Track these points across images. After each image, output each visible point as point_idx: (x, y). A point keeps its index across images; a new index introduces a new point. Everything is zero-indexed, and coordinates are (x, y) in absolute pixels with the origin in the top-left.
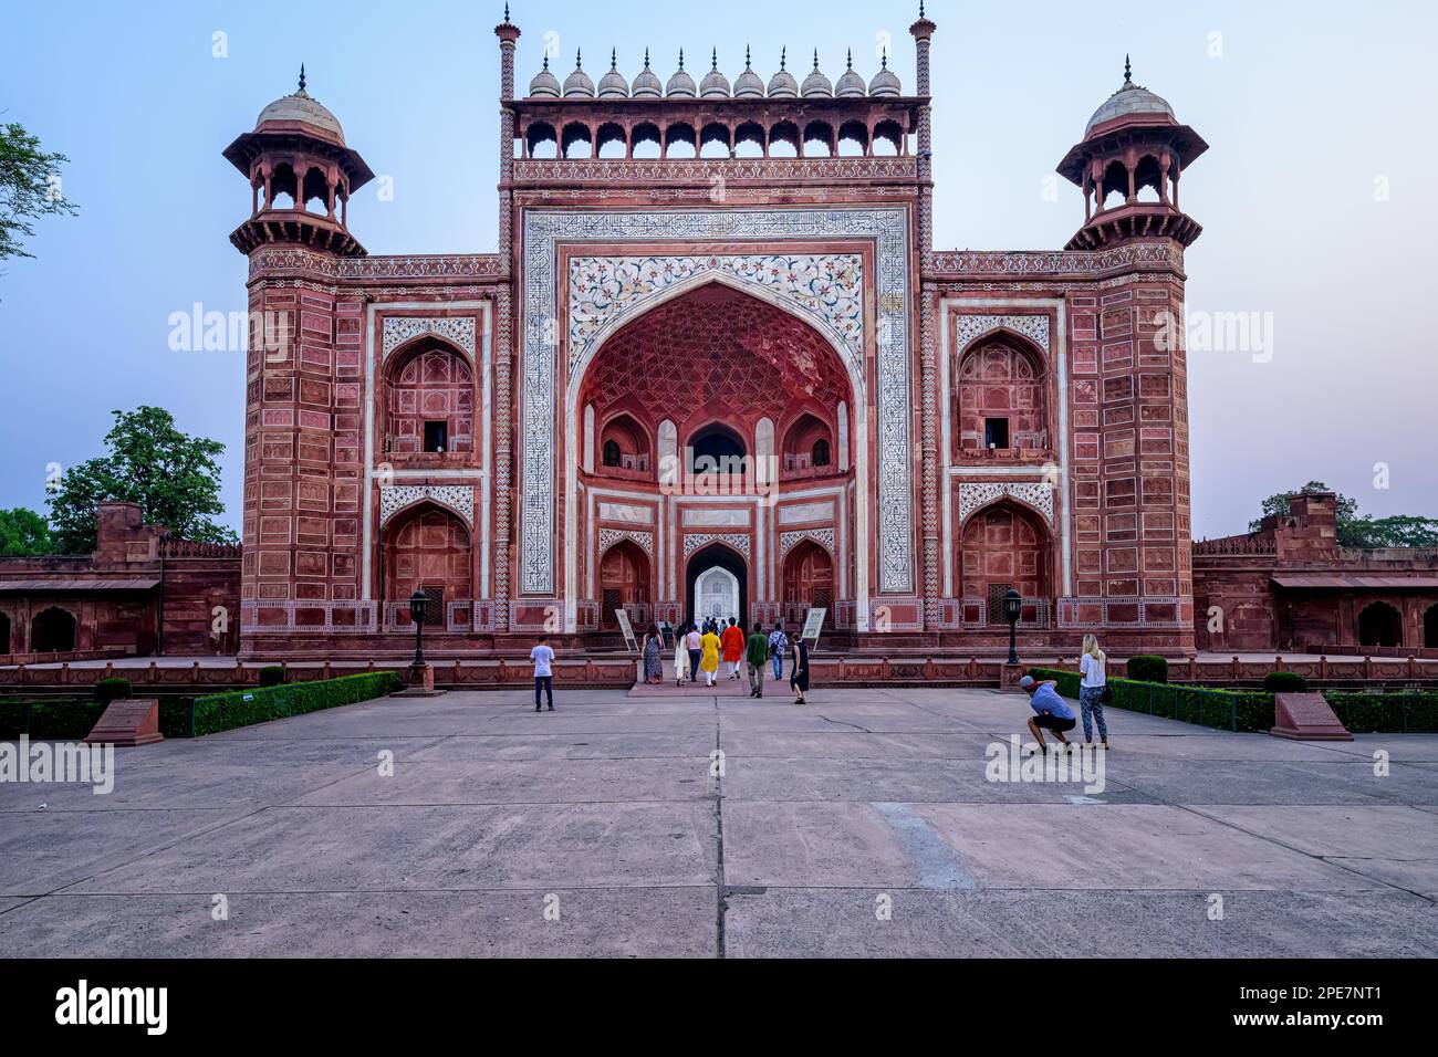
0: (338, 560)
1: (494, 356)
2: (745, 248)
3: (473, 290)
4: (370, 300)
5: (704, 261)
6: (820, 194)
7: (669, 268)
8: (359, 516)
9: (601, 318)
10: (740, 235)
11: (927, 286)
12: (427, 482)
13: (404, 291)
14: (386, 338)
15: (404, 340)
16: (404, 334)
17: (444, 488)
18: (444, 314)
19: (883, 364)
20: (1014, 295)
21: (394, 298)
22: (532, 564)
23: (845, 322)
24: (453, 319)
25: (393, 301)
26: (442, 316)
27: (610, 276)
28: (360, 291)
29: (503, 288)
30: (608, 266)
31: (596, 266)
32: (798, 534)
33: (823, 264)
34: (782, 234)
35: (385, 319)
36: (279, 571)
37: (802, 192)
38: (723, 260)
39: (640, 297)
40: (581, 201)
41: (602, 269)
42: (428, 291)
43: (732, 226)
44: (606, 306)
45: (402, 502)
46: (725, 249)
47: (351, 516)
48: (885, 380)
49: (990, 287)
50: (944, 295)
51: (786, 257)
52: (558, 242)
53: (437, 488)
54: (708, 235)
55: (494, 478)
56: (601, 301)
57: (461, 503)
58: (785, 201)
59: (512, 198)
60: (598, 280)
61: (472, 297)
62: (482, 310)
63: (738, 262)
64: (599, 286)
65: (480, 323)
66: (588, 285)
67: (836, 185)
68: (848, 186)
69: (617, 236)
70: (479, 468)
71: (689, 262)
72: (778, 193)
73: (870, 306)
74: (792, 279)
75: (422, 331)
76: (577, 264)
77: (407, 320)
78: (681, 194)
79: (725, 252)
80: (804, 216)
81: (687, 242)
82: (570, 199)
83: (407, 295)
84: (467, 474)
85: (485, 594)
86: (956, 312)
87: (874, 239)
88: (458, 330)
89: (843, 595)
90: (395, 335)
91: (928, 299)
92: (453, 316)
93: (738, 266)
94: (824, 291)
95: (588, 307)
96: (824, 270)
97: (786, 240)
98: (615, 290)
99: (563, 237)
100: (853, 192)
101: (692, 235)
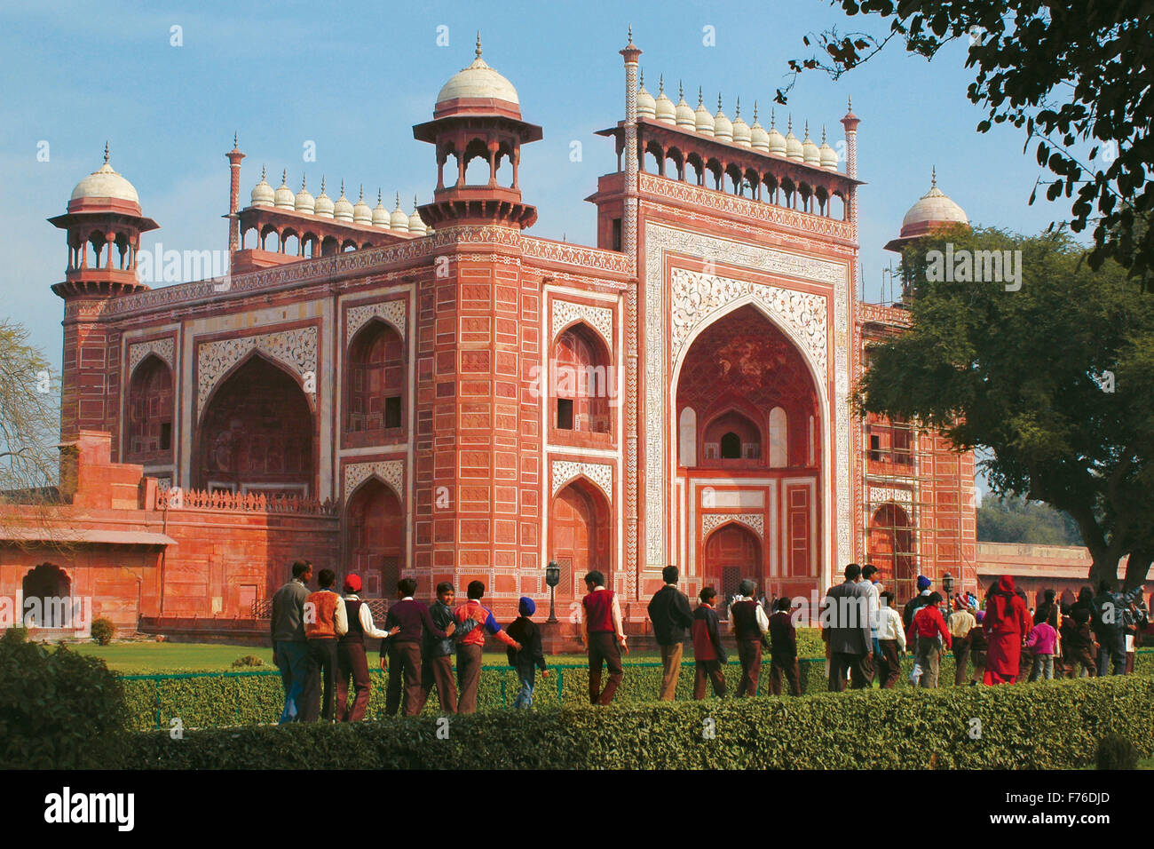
0: (525, 529)
1: (626, 348)
2: (768, 279)
3: (612, 284)
4: (546, 281)
5: (747, 285)
6: (807, 243)
7: (727, 288)
8: (539, 487)
9: (689, 325)
10: (767, 269)
11: (857, 328)
12: (581, 459)
13: (567, 277)
14: (554, 319)
15: (567, 323)
16: (567, 317)
17: (593, 466)
18: (591, 303)
19: (837, 387)
21: (561, 283)
22: (652, 540)
23: (818, 350)
24: (598, 309)
25: (561, 285)
26: (590, 306)
27: (695, 289)
28: (538, 272)
29: (633, 287)
30: (694, 280)
31: (686, 277)
32: (723, 517)
33: (807, 301)
34: (788, 272)
35: (554, 301)
36: (509, 540)
37: (797, 240)
38: (757, 287)
39: (712, 309)
40: (680, 219)
41: (690, 282)
42: (585, 280)
43: (760, 260)
44: (691, 315)
45: (566, 476)
46: (759, 278)
47: (533, 487)
48: (838, 400)
51: (789, 291)
52: (667, 252)
53: (588, 465)
54: (748, 264)
55: (626, 460)
56: (690, 310)
57: (605, 481)
58: (787, 246)
59: (638, 205)
60: (688, 290)
61: (612, 291)
62: (617, 304)
63: (765, 291)
64: (688, 296)
65: (615, 315)
66: (683, 294)
67: (815, 239)
68: (821, 240)
69: (699, 253)
70: (616, 449)
71: (739, 285)
72: (786, 237)
73: (831, 340)
74: (792, 310)
75: (578, 317)
76: (676, 274)
77: (568, 304)
78: (735, 226)
79: (759, 281)
80: (798, 259)
81: (738, 267)
82: (673, 215)
83: (570, 281)
84: (608, 454)
85: (620, 567)
87: (832, 286)
88: (600, 319)
89: (814, 572)
90: (560, 317)
91: (857, 339)
92: (599, 306)
93: (764, 294)
94: (808, 324)
95: (682, 313)
96: (808, 306)
97: (790, 277)
98: (697, 301)
99: (668, 248)
100: (823, 246)
101: (741, 262)
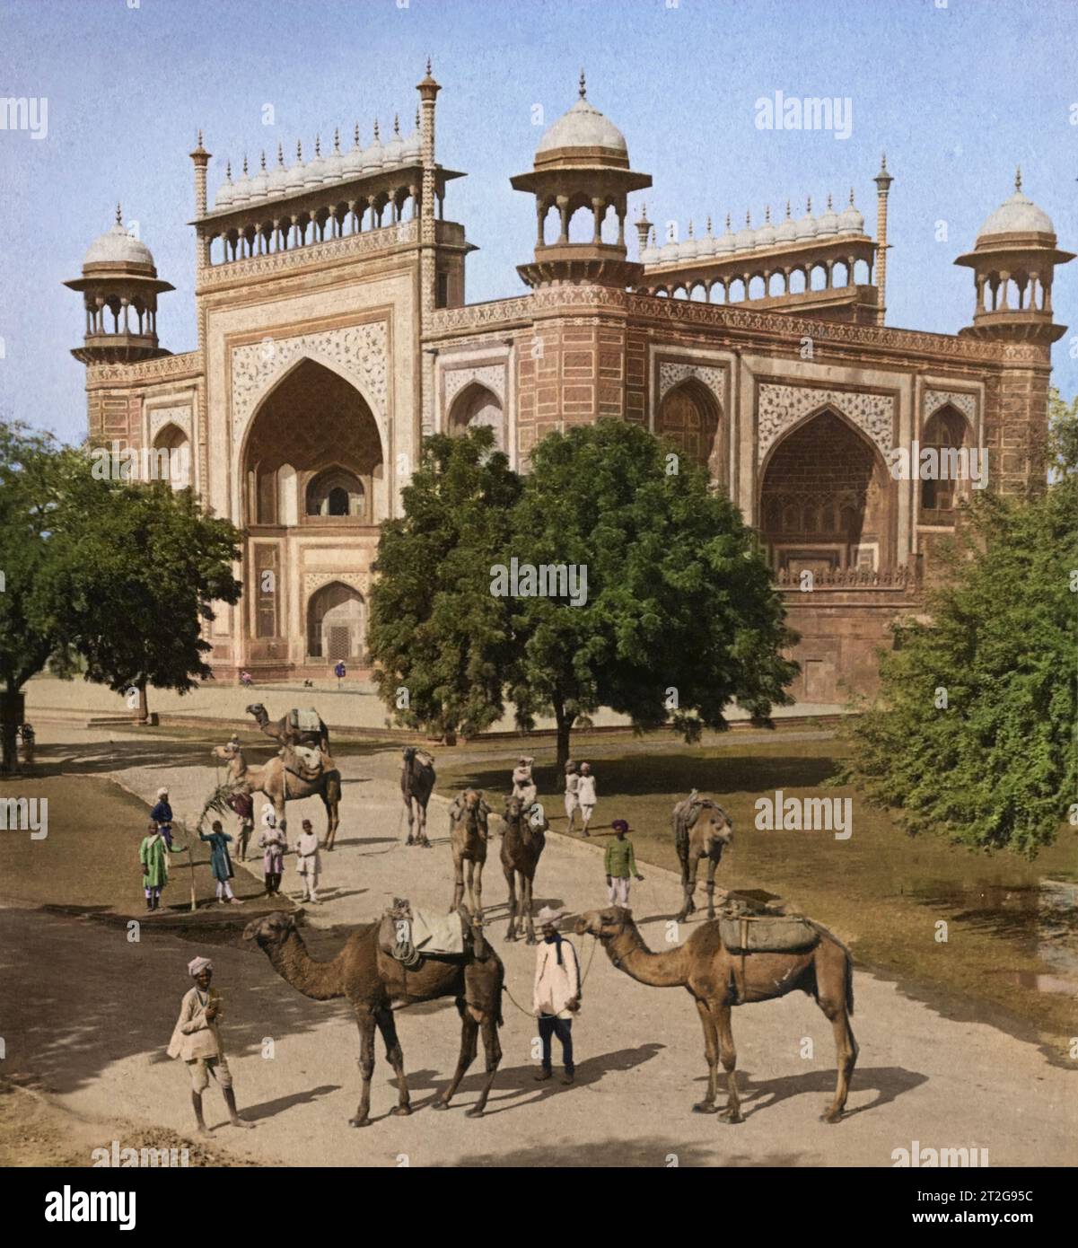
1: (199, 437)
2: (320, 325)
3: (188, 382)
4: (144, 396)
5: (298, 340)
6: (361, 267)
7: (281, 350)
9: (248, 399)
10: (318, 314)
11: (424, 346)
13: (157, 388)
14: (152, 427)
15: (160, 427)
16: (160, 423)
18: (176, 404)
19: (398, 424)
20: (480, 347)
21: (155, 394)
23: (378, 386)
24: (180, 408)
25: (154, 396)
26: (176, 406)
27: (252, 362)
28: (139, 391)
29: (200, 380)
30: (250, 353)
31: (245, 354)
33: (364, 334)
35: (151, 412)
37: (348, 270)
38: (308, 339)
39: (267, 377)
40: (235, 299)
41: (248, 356)
42: (168, 386)
43: (311, 308)
44: (250, 388)
46: (310, 328)
48: (399, 439)
49: (464, 340)
50: (435, 352)
51: (344, 330)
52: (225, 336)
54: (300, 318)
56: (250, 383)
58: (341, 280)
60: (246, 366)
61: (187, 389)
62: (193, 399)
63: (317, 339)
64: (246, 371)
65: (192, 411)
66: (242, 371)
68: (375, 258)
69: (252, 326)
71: (291, 343)
72: (335, 272)
73: (390, 370)
74: (347, 350)
75: (167, 419)
76: (236, 353)
77: (160, 411)
78: (284, 282)
79: (309, 331)
80: (352, 290)
81: (290, 325)
82: (230, 298)
83: (160, 390)
86: (445, 368)
87: (392, 305)
88: (182, 417)
90: (156, 425)
91: (427, 358)
92: (179, 406)
93: (317, 342)
94: (365, 359)
95: (242, 390)
96: (365, 339)
97: (344, 314)
98: (254, 374)
99: (228, 331)
100: (379, 263)
101: (292, 319)
